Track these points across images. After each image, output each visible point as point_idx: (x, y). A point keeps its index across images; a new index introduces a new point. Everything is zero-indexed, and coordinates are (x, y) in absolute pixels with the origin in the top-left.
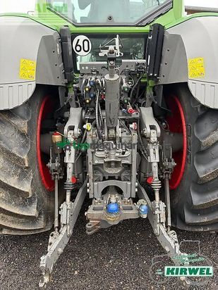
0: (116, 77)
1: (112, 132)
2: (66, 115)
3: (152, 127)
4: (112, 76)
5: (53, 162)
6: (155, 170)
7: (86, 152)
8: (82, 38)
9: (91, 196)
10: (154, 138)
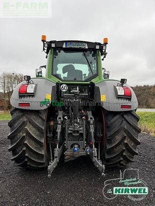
0: (77, 100)
1: (75, 120)
2: (56, 114)
3: (91, 118)
4: (76, 100)
5: (50, 134)
6: (93, 135)
7: (65, 127)
8: (64, 85)
9: (66, 148)
10: (92, 122)
